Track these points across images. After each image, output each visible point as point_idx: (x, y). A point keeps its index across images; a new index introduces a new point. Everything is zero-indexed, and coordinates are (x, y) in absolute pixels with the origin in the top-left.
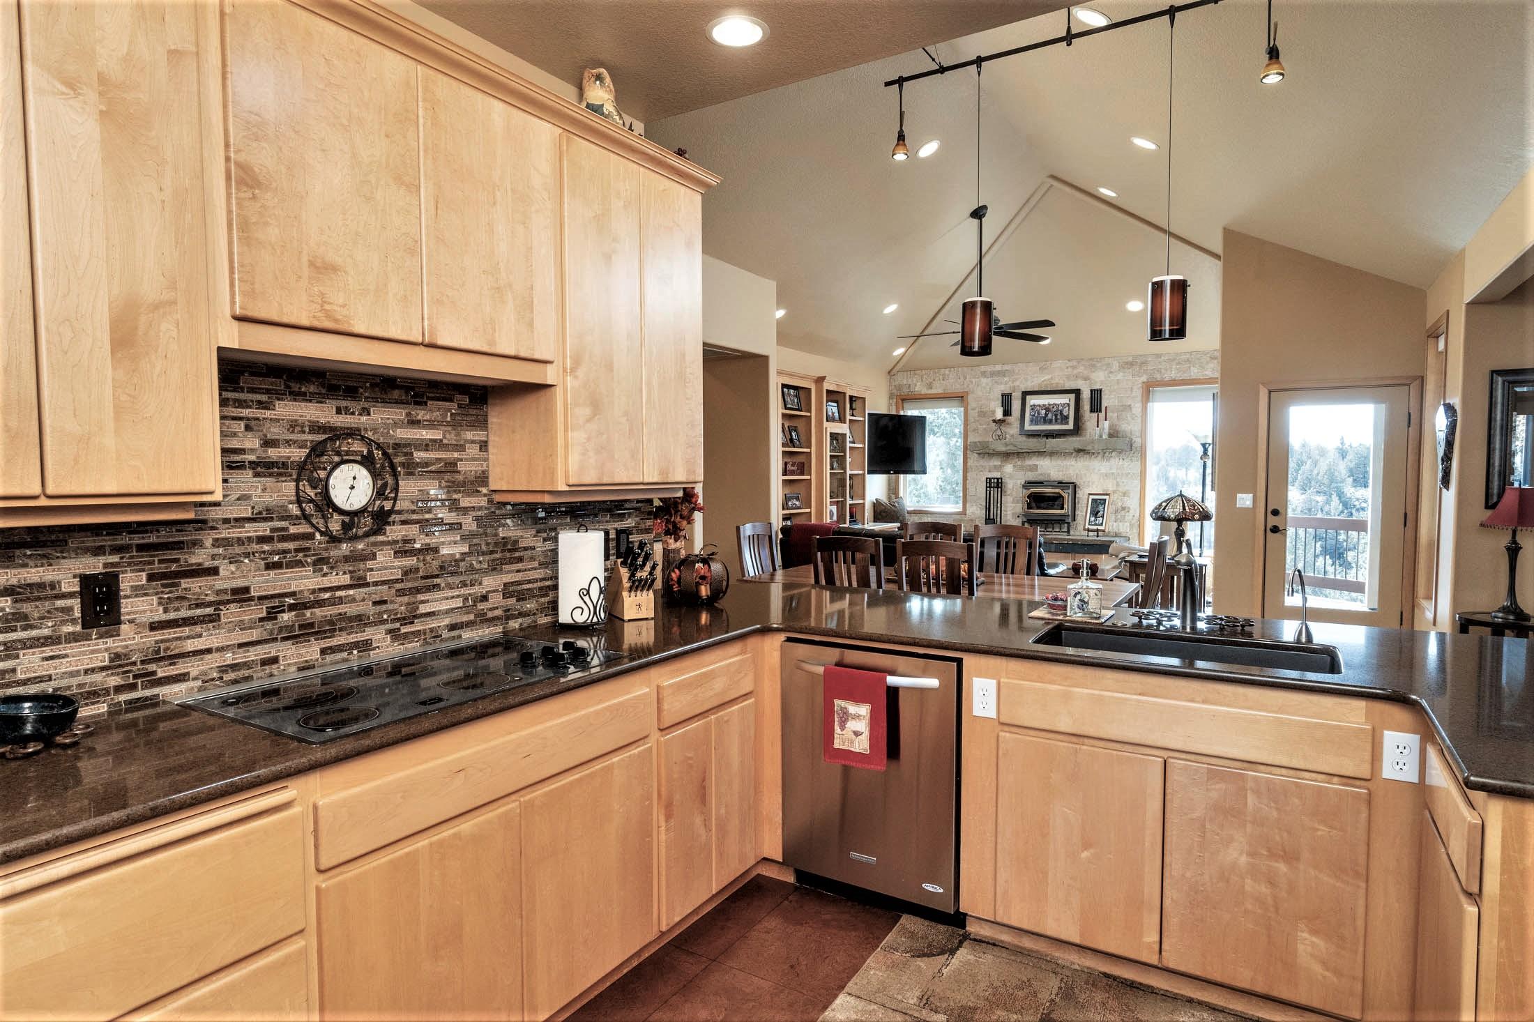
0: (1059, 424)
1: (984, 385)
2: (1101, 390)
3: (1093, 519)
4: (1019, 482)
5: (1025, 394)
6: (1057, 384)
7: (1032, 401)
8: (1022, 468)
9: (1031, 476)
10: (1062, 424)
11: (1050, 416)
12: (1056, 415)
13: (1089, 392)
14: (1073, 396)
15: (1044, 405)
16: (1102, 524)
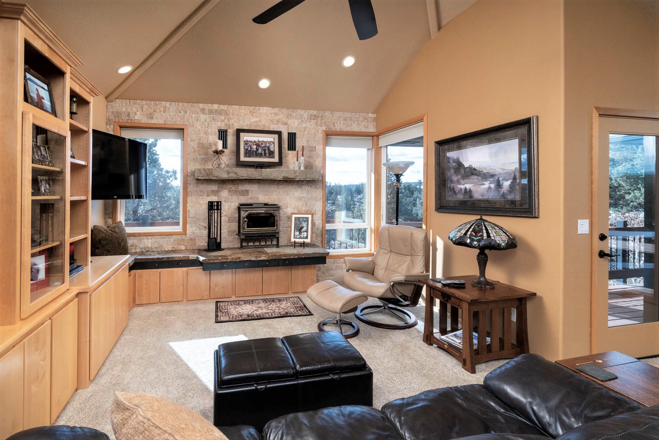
0: (267, 157)
1: (203, 120)
2: (295, 134)
3: (297, 233)
4: (233, 205)
5: (239, 132)
6: (264, 126)
7: (245, 137)
8: (236, 192)
9: (244, 200)
10: (270, 157)
11: (260, 151)
12: (265, 150)
13: (287, 134)
14: (276, 136)
15: (255, 142)
16: (307, 238)
